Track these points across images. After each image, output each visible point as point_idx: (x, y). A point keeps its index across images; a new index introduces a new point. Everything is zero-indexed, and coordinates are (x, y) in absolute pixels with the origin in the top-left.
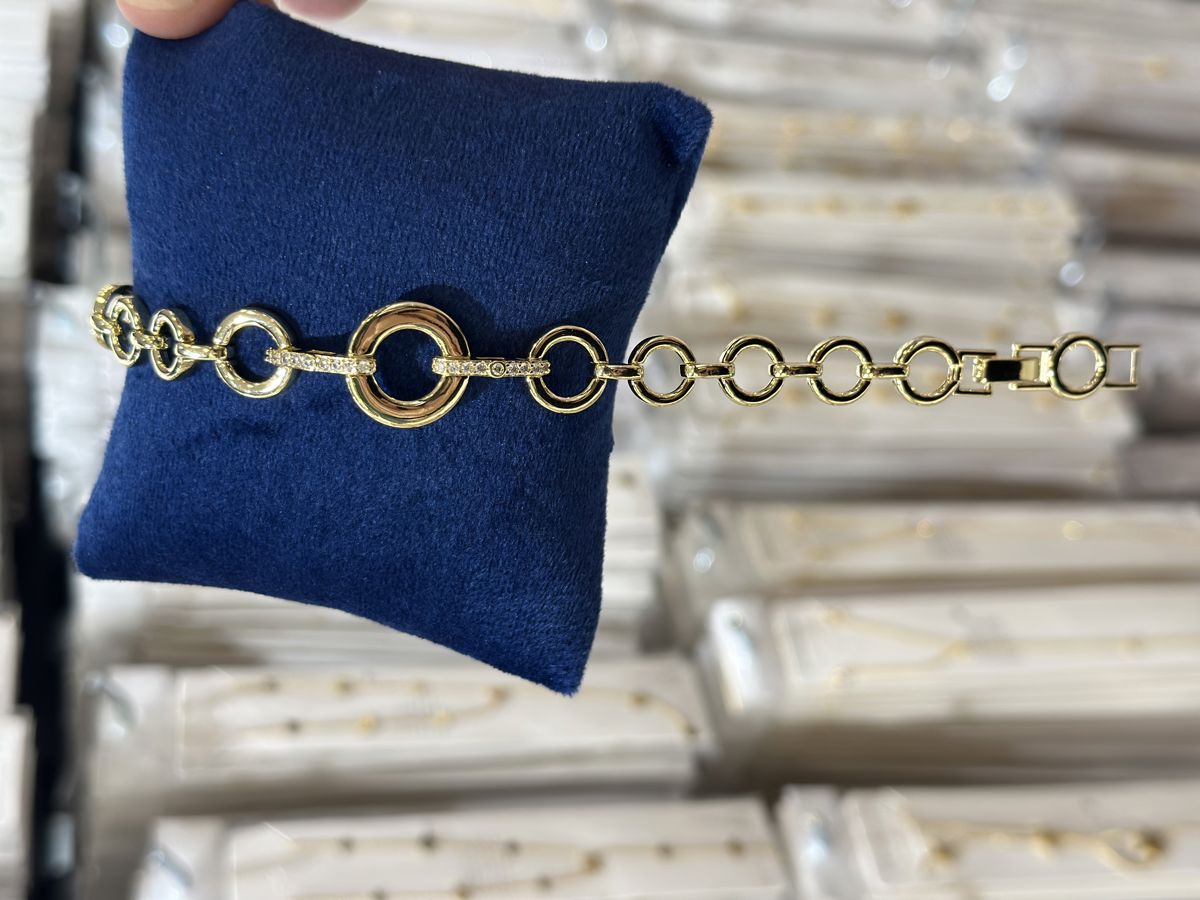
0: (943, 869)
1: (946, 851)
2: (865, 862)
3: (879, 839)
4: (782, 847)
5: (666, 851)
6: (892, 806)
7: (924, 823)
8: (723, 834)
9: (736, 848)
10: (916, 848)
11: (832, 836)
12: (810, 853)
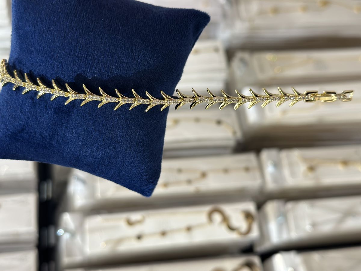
0: (310, 175)
1: (312, 169)
2: (286, 172)
3: (291, 165)
4: (261, 168)
5: (226, 171)
6: (296, 154)
7: (305, 159)
8: (244, 165)
9: (247, 169)
10: (302, 168)
11: (277, 165)
12: (269, 169)
